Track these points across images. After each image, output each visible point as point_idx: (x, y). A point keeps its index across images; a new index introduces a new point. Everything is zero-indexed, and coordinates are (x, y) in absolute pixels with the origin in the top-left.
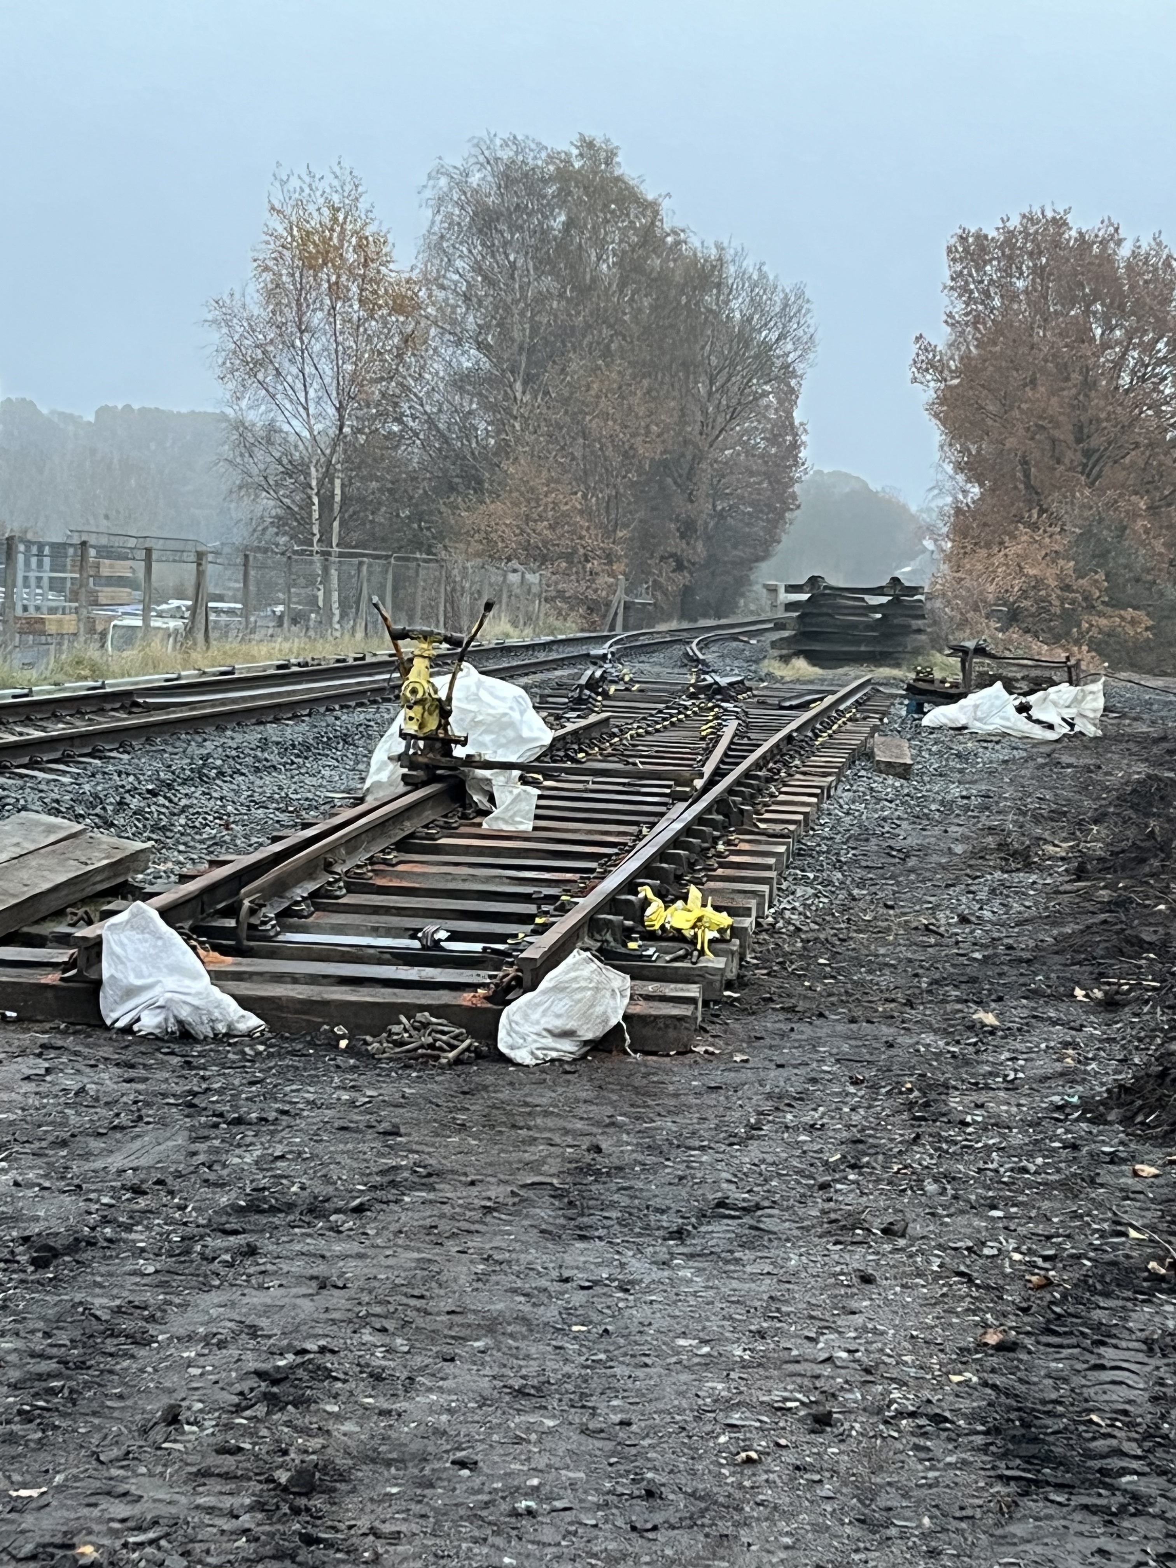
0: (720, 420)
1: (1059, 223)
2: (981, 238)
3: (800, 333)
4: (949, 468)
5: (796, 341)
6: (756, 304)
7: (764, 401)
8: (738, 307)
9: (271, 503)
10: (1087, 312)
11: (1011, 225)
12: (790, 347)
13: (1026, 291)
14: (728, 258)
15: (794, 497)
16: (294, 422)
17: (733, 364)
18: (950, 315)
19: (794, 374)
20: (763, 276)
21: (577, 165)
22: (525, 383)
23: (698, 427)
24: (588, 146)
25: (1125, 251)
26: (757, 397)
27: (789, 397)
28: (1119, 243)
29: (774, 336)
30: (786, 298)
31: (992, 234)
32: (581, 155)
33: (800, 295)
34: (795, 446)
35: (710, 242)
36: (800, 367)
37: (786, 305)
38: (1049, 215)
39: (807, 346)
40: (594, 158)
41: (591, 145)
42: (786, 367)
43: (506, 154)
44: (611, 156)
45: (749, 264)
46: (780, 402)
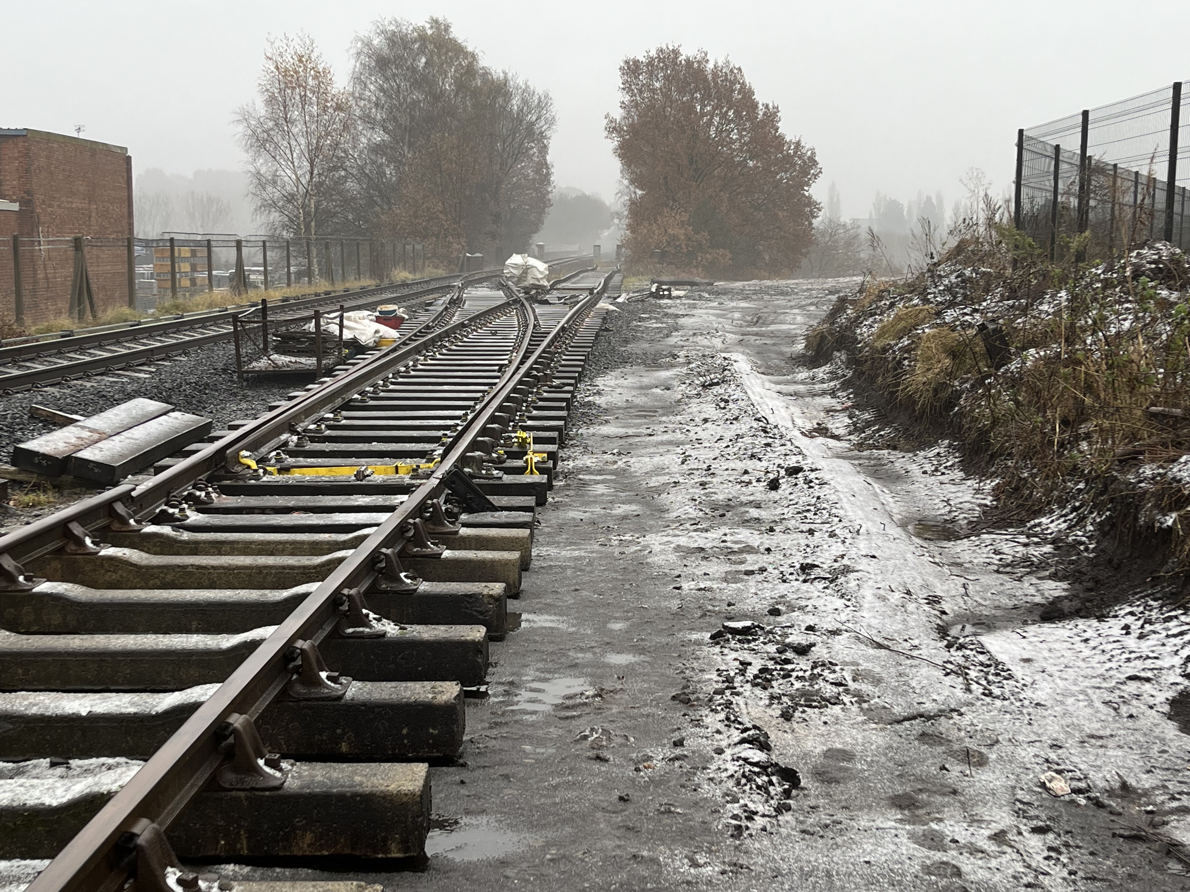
0: (509, 161)
1: (676, 53)
2: (636, 62)
3: (548, 115)
4: (626, 182)
5: (546, 119)
6: (525, 102)
7: (531, 152)
8: (515, 103)
9: (277, 214)
10: (693, 98)
11: (651, 54)
12: (543, 122)
13: (661, 89)
14: (509, 78)
15: (549, 200)
16: (287, 171)
17: (514, 133)
18: (623, 103)
19: (545, 137)
20: (527, 87)
21: (429, 32)
22: (409, 148)
23: (498, 166)
24: (435, 23)
25: (710, 66)
26: (528, 149)
27: (544, 150)
28: (707, 61)
29: (534, 118)
30: (540, 98)
31: (642, 59)
32: (432, 27)
33: (546, 97)
34: (548, 174)
35: (499, 71)
36: (548, 133)
37: (540, 101)
38: (671, 48)
39: (552, 122)
40: (438, 28)
41: (436, 21)
42: (541, 133)
43: (392, 28)
44: (447, 28)
45: (520, 81)
46: (540, 152)
